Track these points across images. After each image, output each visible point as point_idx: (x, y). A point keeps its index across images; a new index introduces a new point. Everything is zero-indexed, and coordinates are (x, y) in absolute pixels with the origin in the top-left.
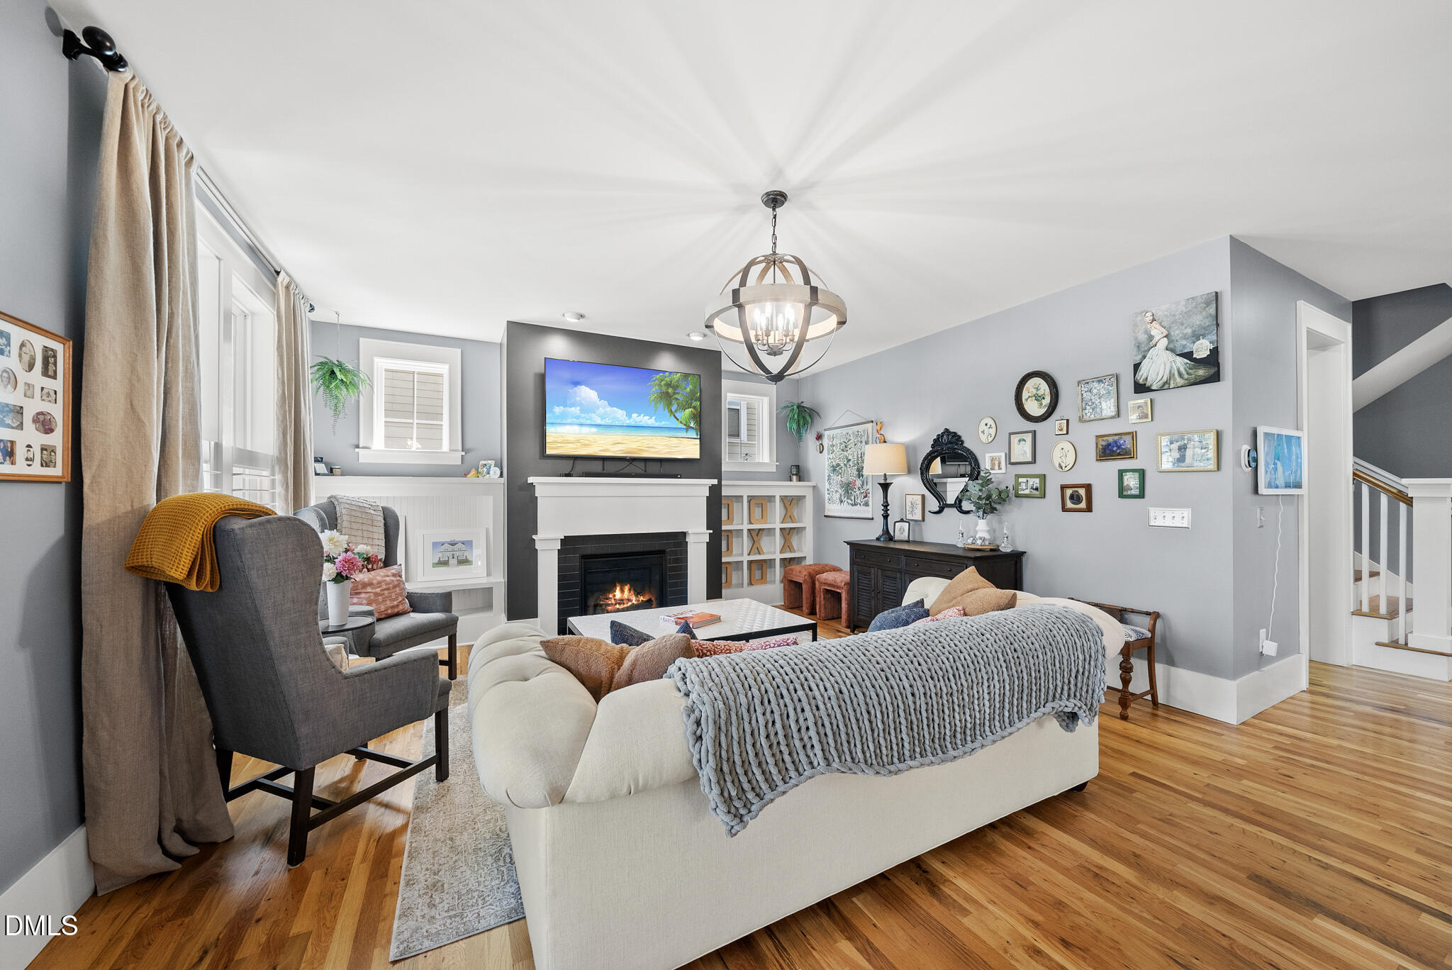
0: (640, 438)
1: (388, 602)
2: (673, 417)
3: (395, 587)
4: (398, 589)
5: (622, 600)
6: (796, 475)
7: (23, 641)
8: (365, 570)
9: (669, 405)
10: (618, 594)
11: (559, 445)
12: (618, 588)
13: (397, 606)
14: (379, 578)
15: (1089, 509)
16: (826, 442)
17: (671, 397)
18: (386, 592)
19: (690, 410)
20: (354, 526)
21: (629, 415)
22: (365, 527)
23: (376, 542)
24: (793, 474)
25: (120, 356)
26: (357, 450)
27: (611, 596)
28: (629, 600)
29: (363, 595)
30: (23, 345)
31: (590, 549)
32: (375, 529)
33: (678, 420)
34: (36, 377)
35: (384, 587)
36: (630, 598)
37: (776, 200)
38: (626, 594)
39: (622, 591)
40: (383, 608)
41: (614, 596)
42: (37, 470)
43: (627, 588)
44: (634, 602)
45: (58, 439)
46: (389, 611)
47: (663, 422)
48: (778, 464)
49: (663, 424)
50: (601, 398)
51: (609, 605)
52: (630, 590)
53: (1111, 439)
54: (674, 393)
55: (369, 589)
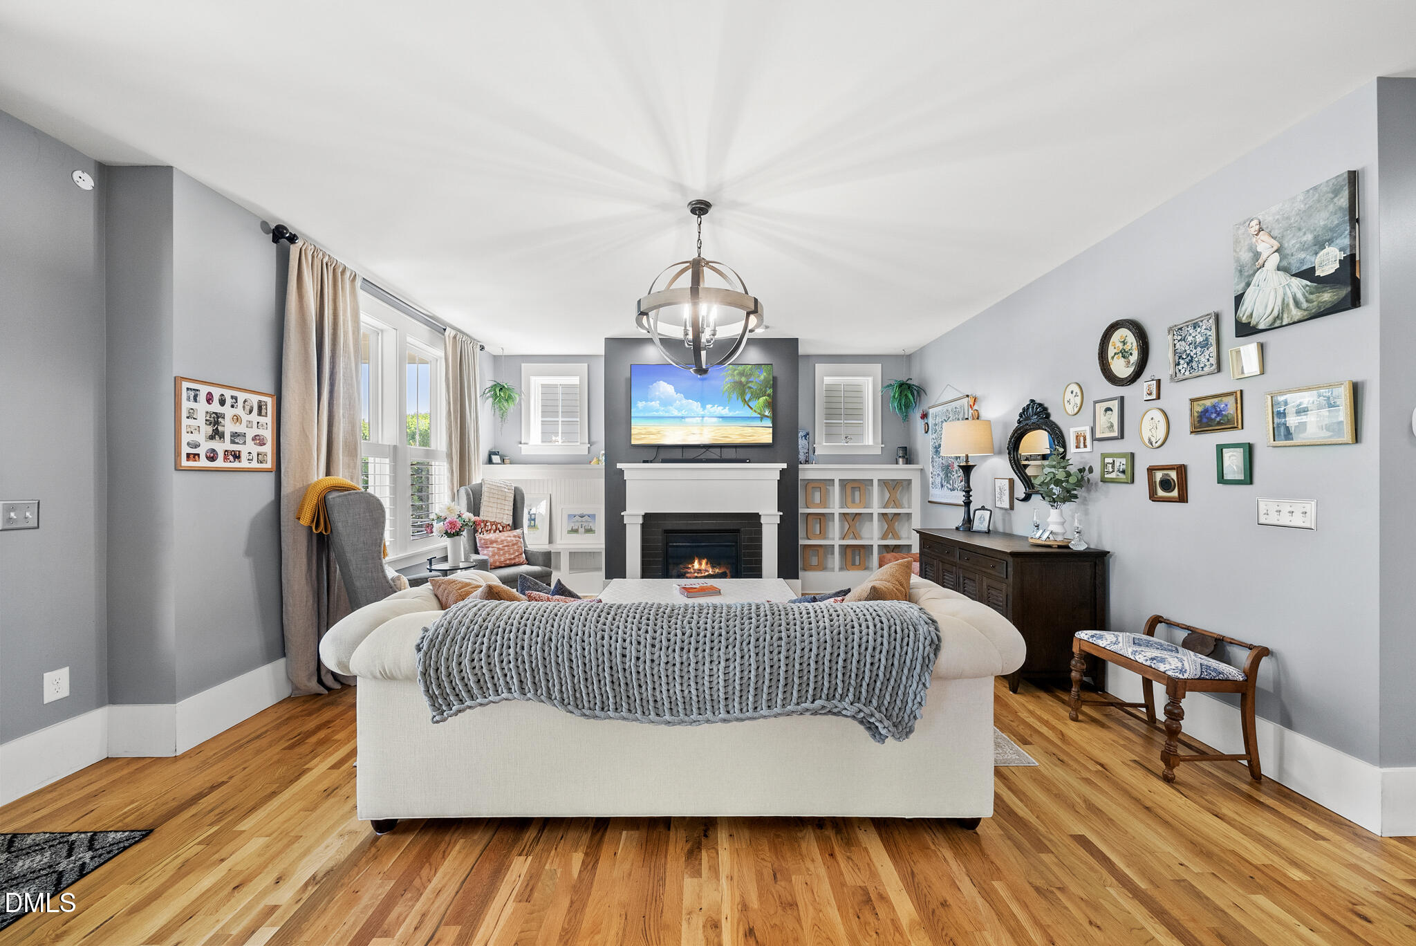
0: (716, 427)
1: (507, 555)
2: (746, 405)
3: (513, 545)
4: (515, 547)
5: (700, 570)
6: (903, 457)
7: (248, 553)
8: (498, 531)
9: (743, 394)
10: (696, 565)
11: (643, 436)
12: (696, 562)
13: (514, 559)
14: (503, 538)
15: (1183, 498)
16: (931, 421)
17: (744, 386)
18: (506, 548)
19: (764, 398)
20: (492, 500)
21: (704, 407)
22: (499, 501)
23: (507, 512)
24: (900, 457)
25: (297, 402)
26: (520, 445)
27: (690, 566)
28: (706, 571)
29: (490, 549)
30: (245, 401)
31: (670, 525)
32: (507, 503)
33: (751, 408)
34: (254, 416)
35: (505, 544)
36: (708, 569)
37: (701, 208)
38: (703, 566)
39: (700, 564)
40: (502, 559)
41: (693, 566)
42: (255, 465)
43: (704, 562)
44: (710, 572)
45: (268, 449)
46: (508, 562)
47: (737, 412)
48: (883, 446)
49: (737, 413)
50: (677, 391)
51: (688, 573)
52: (707, 564)
53: (1208, 403)
54: (748, 382)
55: (495, 545)
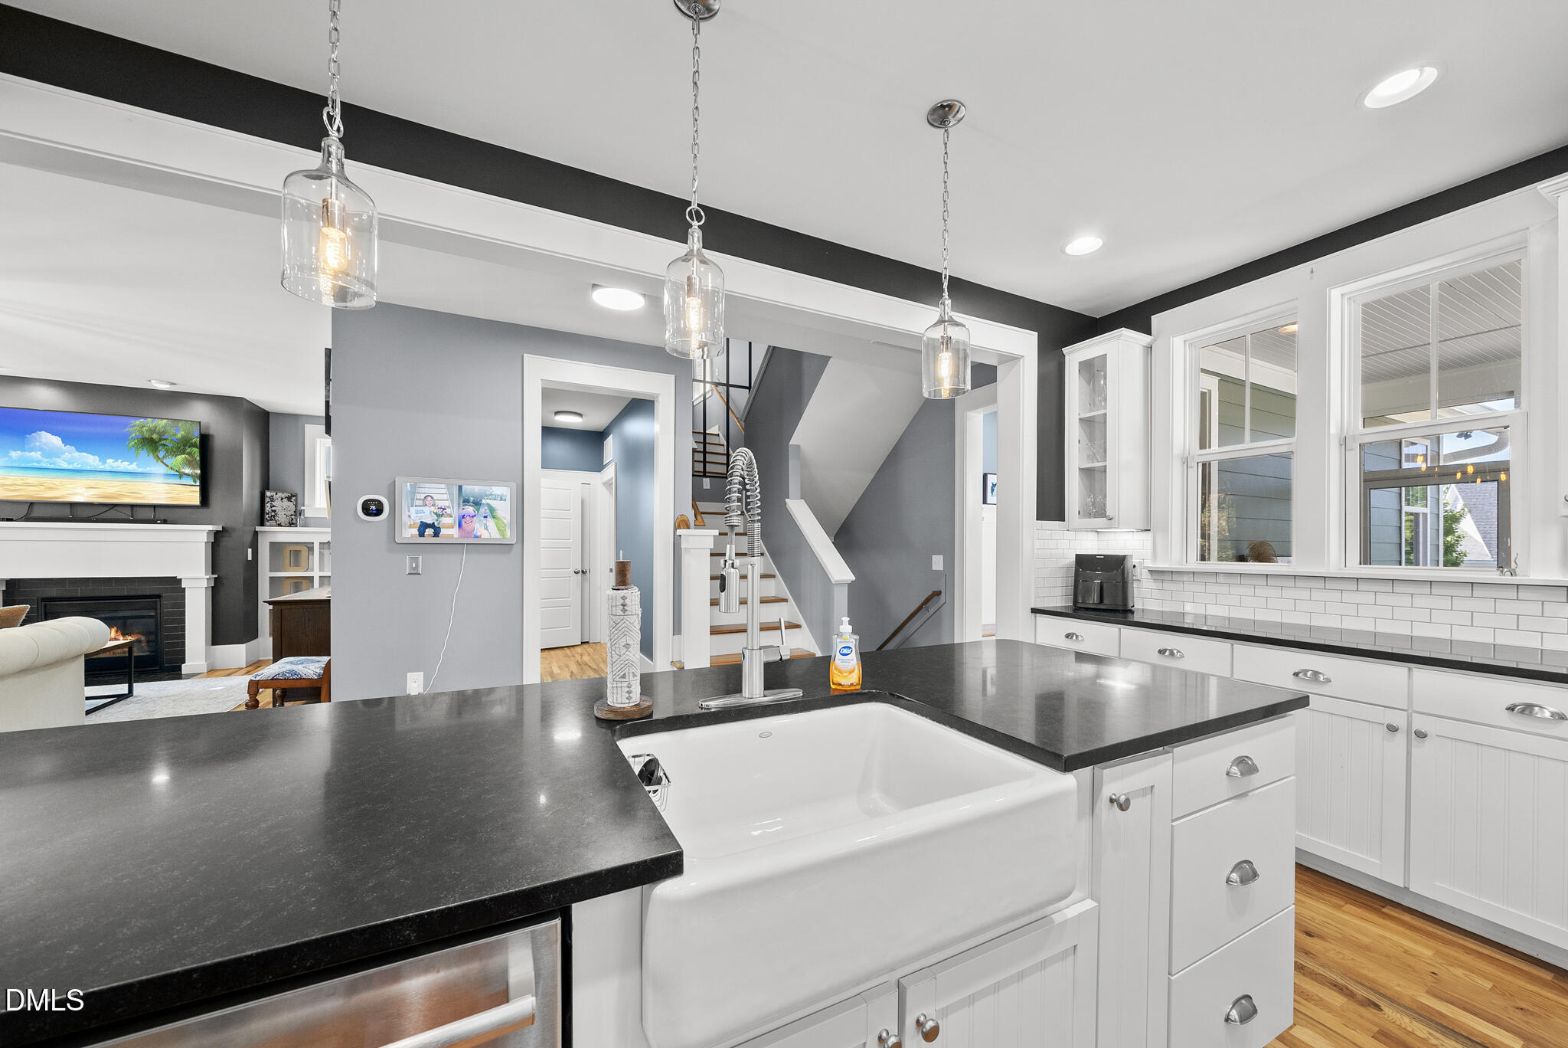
0: (120, 483)
2: (158, 463)
9: (154, 450)
17: (156, 443)
19: (183, 456)
31: (51, 592)
33: (167, 466)
54: (160, 440)
